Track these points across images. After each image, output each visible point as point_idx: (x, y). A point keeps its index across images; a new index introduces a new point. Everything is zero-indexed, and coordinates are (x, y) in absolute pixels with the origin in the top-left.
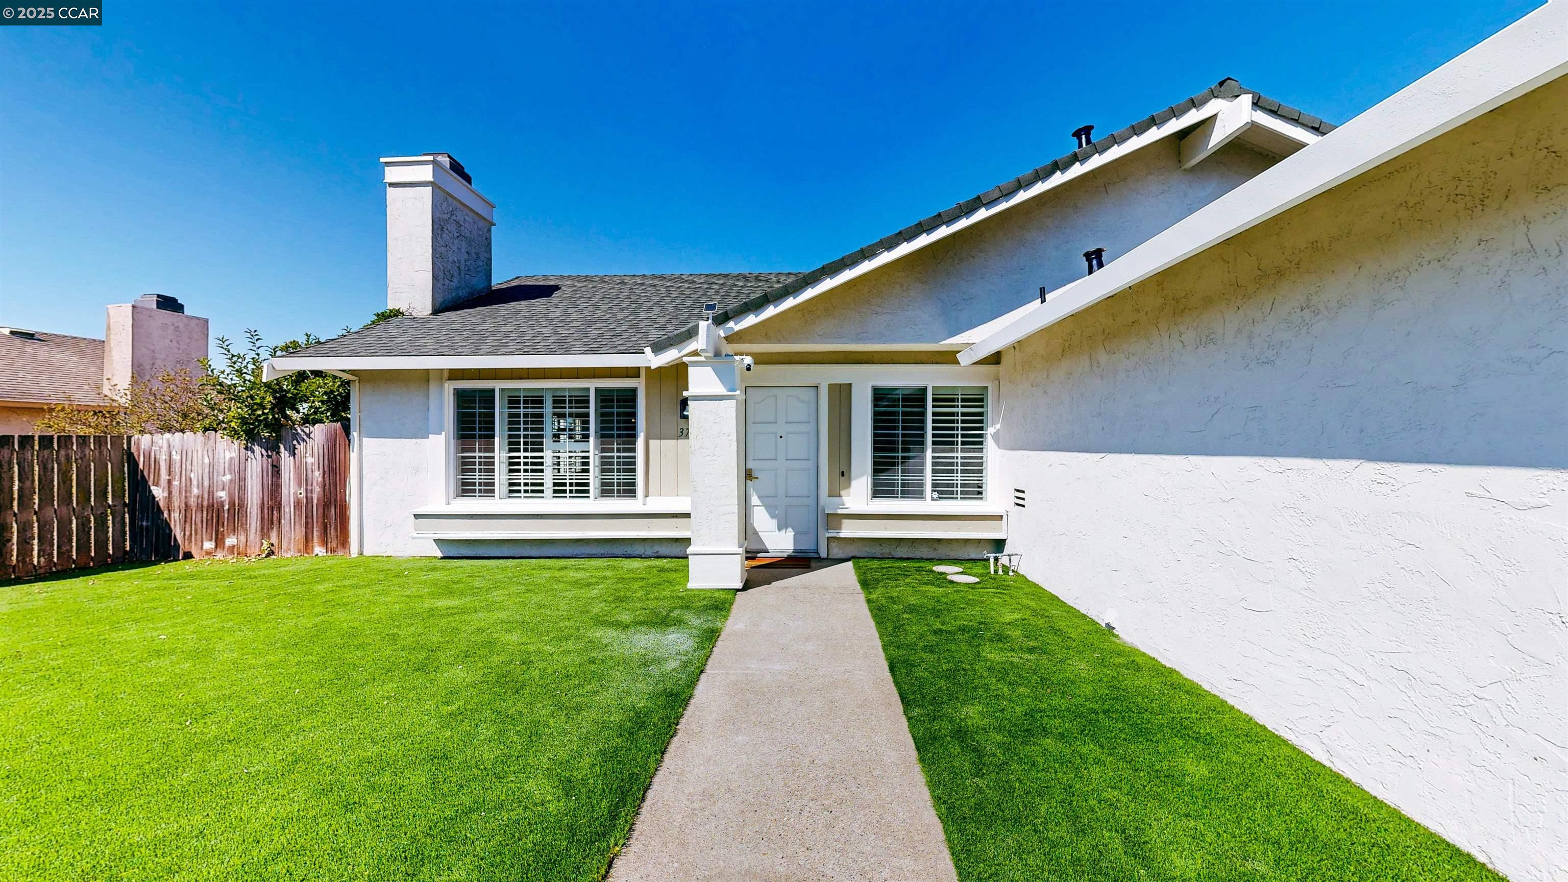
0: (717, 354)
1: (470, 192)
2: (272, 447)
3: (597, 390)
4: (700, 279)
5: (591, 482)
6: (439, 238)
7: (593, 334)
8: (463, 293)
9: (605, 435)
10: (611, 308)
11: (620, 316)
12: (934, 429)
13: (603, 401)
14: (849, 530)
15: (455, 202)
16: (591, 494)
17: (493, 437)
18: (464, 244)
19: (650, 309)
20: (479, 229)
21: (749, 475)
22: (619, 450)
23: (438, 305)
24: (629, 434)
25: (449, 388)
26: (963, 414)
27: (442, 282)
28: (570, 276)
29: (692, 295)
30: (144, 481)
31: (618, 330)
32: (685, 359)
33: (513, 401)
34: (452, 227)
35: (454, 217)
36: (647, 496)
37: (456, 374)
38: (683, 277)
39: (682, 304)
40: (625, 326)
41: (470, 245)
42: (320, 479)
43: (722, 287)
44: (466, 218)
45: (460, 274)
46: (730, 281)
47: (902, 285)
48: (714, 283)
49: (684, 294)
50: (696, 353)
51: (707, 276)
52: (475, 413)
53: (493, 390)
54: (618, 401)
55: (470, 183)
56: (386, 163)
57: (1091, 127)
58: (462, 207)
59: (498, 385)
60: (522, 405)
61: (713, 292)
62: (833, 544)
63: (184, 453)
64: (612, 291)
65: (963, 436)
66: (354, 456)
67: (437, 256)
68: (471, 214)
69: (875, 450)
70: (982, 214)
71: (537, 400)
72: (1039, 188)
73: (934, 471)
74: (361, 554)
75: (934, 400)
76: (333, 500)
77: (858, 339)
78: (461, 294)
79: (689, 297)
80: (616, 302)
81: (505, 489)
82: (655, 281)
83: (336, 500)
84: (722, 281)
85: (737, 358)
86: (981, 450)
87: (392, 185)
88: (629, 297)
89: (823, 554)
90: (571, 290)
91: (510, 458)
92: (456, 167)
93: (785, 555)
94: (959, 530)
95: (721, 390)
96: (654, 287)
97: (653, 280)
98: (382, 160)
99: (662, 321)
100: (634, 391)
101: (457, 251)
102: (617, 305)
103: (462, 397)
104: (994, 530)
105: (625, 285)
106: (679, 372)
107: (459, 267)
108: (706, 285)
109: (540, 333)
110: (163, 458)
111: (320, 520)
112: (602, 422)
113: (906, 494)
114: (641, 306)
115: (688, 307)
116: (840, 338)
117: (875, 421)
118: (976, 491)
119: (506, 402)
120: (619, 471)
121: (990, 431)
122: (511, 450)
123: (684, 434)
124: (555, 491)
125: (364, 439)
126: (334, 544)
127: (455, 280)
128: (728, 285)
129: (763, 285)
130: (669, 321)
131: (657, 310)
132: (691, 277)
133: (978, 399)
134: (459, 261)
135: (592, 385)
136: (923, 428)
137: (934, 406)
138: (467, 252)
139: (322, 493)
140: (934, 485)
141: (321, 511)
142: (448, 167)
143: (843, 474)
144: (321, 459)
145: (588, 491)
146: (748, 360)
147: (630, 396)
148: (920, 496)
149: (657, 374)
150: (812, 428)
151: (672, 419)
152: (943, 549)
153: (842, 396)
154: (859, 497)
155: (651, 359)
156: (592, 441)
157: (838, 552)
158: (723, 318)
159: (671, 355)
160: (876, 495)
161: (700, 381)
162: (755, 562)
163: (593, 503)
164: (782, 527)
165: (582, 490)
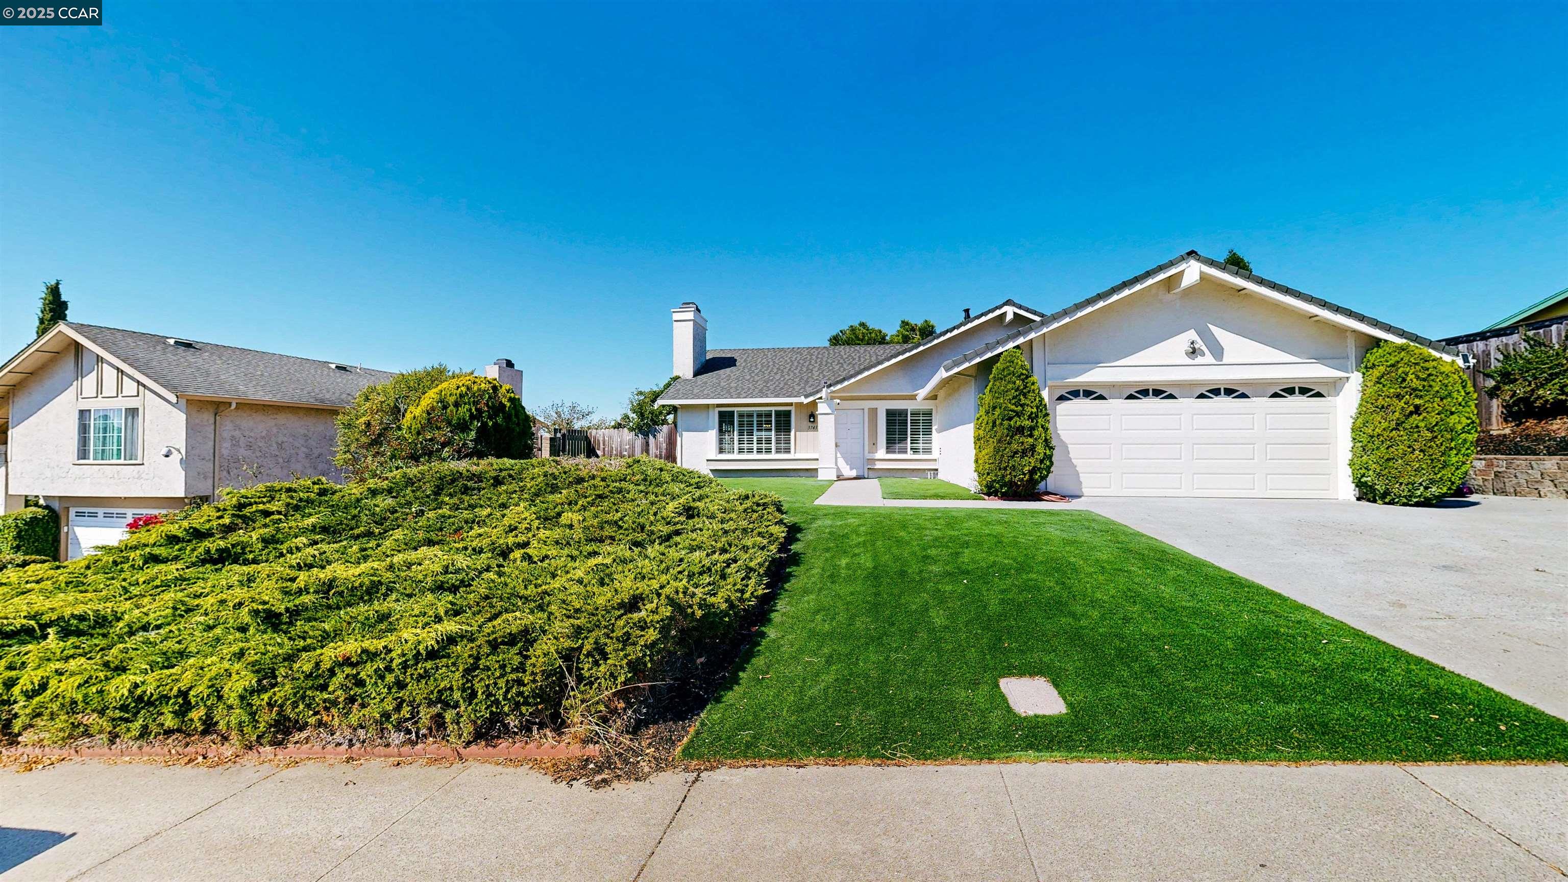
0: (828, 399)
1: (703, 320)
2: (646, 435)
3: (775, 411)
5: (773, 448)
6: (694, 343)
7: (771, 387)
8: (700, 366)
9: (778, 430)
12: (911, 426)
13: (777, 416)
14: (879, 465)
15: (698, 326)
16: (773, 452)
17: (734, 430)
18: (700, 342)
20: (705, 335)
21: (838, 447)
22: (784, 435)
23: (695, 372)
24: (788, 430)
25: (716, 411)
26: (923, 420)
27: (695, 362)
28: (738, 350)
29: (804, 364)
30: (594, 448)
32: (816, 400)
33: (741, 415)
34: (699, 338)
35: (698, 333)
36: (795, 453)
37: (719, 406)
42: (665, 446)
43: (817, 357)
45: (700, 357)
50: (821, 398)
52: (726, 420)
53: (734, 412)
54: (784, 416)
55: (703, 316)
56: (673, 311)
57: (969, 309)
58: (700, 327)
59: (736, 409)
60: (745, 418)
62: (872, 471)
63: (610, 437)
64: (763, 360)
65: (923, 429)
66: (679, 439)
67: (694, 351)
68: (702, 329)
69: (888, 435)
71: (750, 415)
73: (911, 444)
75: (911, 414)
77: (880, 392)
81: (738, 450)
83: (671, 455)
85: (835, 400)
86: (931, 434)
87: (675, 321)
88: (774, 365)
89: (867, 475)
90: (743, 361)
91: (740, 438)
92: (699, 310)
93: (855, 476)
94: (920, 465)
95: (830, 411)
98: (671, 310)
100: (790, 411)
101: (699, 345)
103: (721, 414)
104: (934, 465)
105: (768, 356)
106: (814, 404)
107: (698, 354)
110: (601, 439)
112: (777, 424)
113: (899, 452)
117: (887, 423)
118: (928, 451)
119: (739, 416)
120: (783, 444)
121: (934, 428)
122: (740, 435)
123: (815, 428)
124: (758, 452)
125: (683, 432)
127: (698, 360)
131: (792, 374)
133: (929, 414)
134: (698, 351)
135: (773, 409)
136: (906, 426)
137: (911, 417)
138: (701, 347)
139: (666, 451)
140: (911, 449)
142: (696, 311)
143: (875, 445)
144: (666, 439)
145: (771, 452)
146: (839, 401)
147: (788, 414)
148: (906, 452)
149: (800, 405)
150: (861, 426)
151: (806, 423)
152: (915, 473)
153: (874, 412)
154: (881, 453)
155: (803, 400)
156: (773, 432)
157: (871, 474)
158: (830, 386)
159: (811, 399)
160: (887, 452)
161: (822, 408)
162: (840, 478)
163: (773, 456)
164: (851, 469)
165: (768, 451)
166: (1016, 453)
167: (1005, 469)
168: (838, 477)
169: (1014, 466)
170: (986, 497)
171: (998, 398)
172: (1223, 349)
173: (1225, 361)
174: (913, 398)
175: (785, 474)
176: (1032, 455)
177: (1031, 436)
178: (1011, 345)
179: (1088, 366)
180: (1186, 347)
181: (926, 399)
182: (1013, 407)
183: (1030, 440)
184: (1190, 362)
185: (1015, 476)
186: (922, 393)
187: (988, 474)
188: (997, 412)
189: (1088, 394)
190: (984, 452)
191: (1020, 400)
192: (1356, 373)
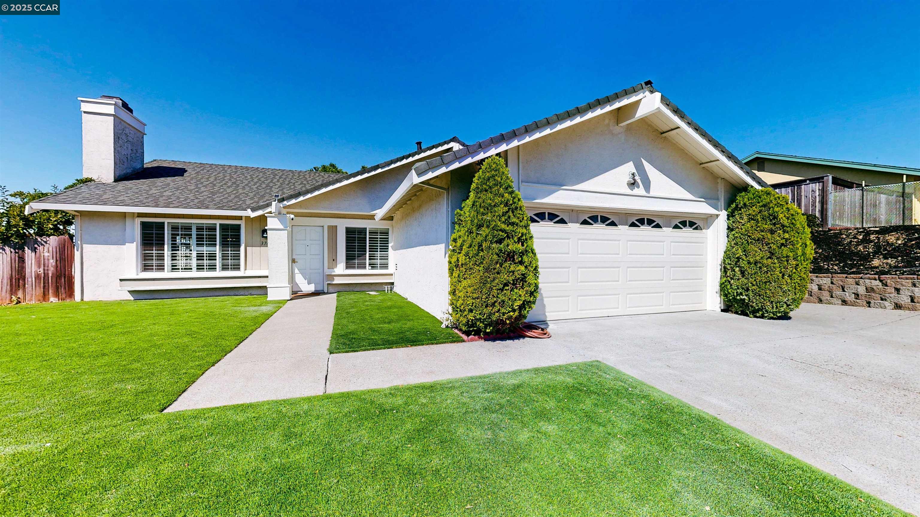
0: (280, 213)
1: (132, 118)
2: (19, 248)
3: (220, 224)
4: (268, 171)
5: (217, 264)
6: (117, 143)
7: (217, 200)
8: (129, 171)
9: (224, 244)
10: (222, 186)
11: (229, 190)
12: (369, 243)
13: (223, 229)
14: (337, 281)
15: (125, 124)
16: (218, 269)
17: (164, 244)
18: (129, 145)
19: (244, 188)
20: (137, 137)
21: (294, 261)
22: (231, 251)
23: (116, 177)
24: (237, 245)
25: (138, 221)
26: (380, 238)
27: (118, 165)
28: (190, 163)
29: (265, 181)
31: (230, 198)
32: (266, 215)
33: (175, 228)
34: (124, 137)
35: (124, 132)
36: (246, 270)
37: (140, 215)
38: (259, 169)
39: (260, 186)
40: (233, 196)
41: (133, 146)
42: (54, 264)
43: (280, 177)
44: (131, 132)
45: (128, 161)
46: (285, 174)
47: (354, 191)
48: (276, 175)
49: (260, 180)
50: (270, 213)
51: (273, 170)
52: (153, 233)
53: (164, 223)
54: (231, 229)
55: (132, 113)
56: (81, 100)
57: (421, 142)
58: (129, 126)
59: (166, 221)
60: (180, 230)
61: (276, 180)
62: (330, 287)
64: (219, 175)
65: (380, 246)
66: (77, 255)
67: (116, 152)
68: (132, 129)
69: (347, 251)
70: (379, 171)
71: (187, 228)
72: (399, 164)
73: (370, 259)
74: (82, 300)
75: (369, 233)
76: (63, 274)
77: (338, 210)
78: (128, 171)
79: (263, 182)
80: (224, 182)
81: (170, 268)
82: (243, 170)
83: (65, 274)
84: (280, 174)
85: (288, 215)
86: (388, 251)
87: (85, 112)
88: (230, 180)
89: (326, 291)
90: (194, 172)
91: (172, 254)
92: (125, 105)
93: (311, 292)
94: (377, 280)
95: (282, 227)
96: (243, 174)
97: (242, 169)
98: (79, 99)
99: (251, 195)
100: (239, 226)
101: (126, 149)
102: (225, 184)
103: (144, 225)
104: (390, 279)
105: (227, 172)
106: (263, 219)
107: (127, 158)
108: (272, 176)
109: (188, 198)
111: (54, 284)
112: (223, 238)
113: (359, 268)
114: (238, 185)
115: (263, 189)
116: (331, 209)
117: (347, 240)
118: (385, 266)
119: (170, 228)
120: (231, 259)
121: (390, 245)
122: (172, 250)
123: (267, 244)
124: (197, 269)
125: (84, 245)
126: (64, 296)
127: (126, 164)
128: (284, 177)
129: (302, 178)
130: (255, 195)
132: (263, 170)
133: (386, 233)
134: (127, 154)
135: (218, 222)
136: (366, 243)
137: (369, 235)
138: (132, 150)
139: (55, 271)
140: (370, 264)
141: (54, 280)
142: (121, 105)
143: (334, 261)
144: (55, 253)
145: (216, 269)
146: (292, 216)
147: (237, 228)
148: (365, 268)
149: (248, 218)
150: (321, 242)
151: (258, 238)
152: (373, 287)
153: (333, 230)
154: (340, 268)
155: (250, 213)
156: (218, 247)
157: (331, 289)
158: (282, 200)
159: (259, 213)
160: (347, 268)
161: (272, 223)
162: (297, 295)
163: (218, 273)
164: (309, 283)
165: (212, 268)
166: (506, 285)
167: (493, 305)
168: (294, 293)
169: (503, 301)
170: (464, 337)
171: (483, 214)
172: (650, 182)
173: (652, 194)
174: (372, 217)
175: (232, 293)
176: (522, 288)
177: (521, 263)
178: (493, 152)
179: (553, 187)
180: (628, 178)
181: (383, 219)
182: (503, 226)
183: (522, 268)
184: (629, 191)
185: (504, 314)
186: (380, 213)
187: (471, 311)
188: (484, 231)
189: (552, 217)
190: (465, 283)
191: (509, 217)
192: (724, 211)
